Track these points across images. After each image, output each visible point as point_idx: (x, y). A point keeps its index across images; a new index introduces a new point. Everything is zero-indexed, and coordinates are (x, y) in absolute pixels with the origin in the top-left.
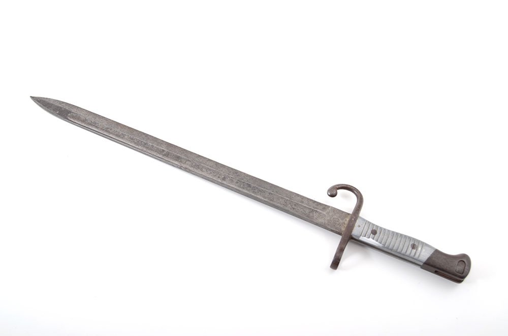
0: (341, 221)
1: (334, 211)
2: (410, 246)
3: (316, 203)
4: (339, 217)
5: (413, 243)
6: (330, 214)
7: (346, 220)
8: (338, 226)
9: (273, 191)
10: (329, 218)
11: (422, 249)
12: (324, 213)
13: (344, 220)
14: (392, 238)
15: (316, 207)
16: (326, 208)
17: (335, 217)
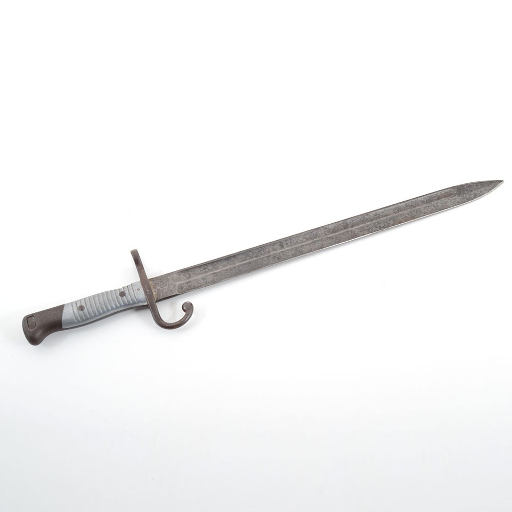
0: (158, 287)
1: (171, 291)
2: (85, 306)
3: (192, 287)
4: (163, 290)
5: (84, 311)
6: (172, 286)
7: (155, 292)
8: (157, 282)
9: (234, 267)
10: (170, 282)
11: (74, 312)
12: (177, 283)
13: (156, 290)
14: (104, 301)
15: (189, 284)
16: (181, 290)
17: (166, 287)
